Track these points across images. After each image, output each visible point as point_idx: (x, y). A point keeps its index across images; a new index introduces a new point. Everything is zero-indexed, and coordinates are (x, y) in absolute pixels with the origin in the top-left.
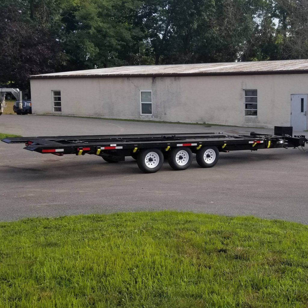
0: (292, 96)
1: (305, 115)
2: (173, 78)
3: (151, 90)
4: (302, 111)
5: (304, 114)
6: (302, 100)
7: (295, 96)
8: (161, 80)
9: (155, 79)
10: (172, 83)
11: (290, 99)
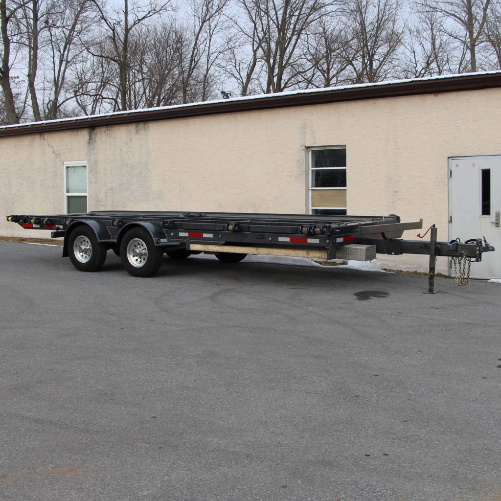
0: (453, 163)
1: (497, 225)
2: (132, 128)
3: (86, 162)
4: (486, 210)
5: (494, 220)
6: (486, 175)
7: (460, 162)
8: (106, 133)
9: (95, 131)
10: (131, 140)
11: (445, 172)
